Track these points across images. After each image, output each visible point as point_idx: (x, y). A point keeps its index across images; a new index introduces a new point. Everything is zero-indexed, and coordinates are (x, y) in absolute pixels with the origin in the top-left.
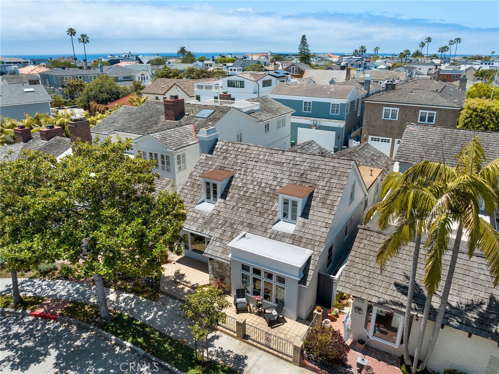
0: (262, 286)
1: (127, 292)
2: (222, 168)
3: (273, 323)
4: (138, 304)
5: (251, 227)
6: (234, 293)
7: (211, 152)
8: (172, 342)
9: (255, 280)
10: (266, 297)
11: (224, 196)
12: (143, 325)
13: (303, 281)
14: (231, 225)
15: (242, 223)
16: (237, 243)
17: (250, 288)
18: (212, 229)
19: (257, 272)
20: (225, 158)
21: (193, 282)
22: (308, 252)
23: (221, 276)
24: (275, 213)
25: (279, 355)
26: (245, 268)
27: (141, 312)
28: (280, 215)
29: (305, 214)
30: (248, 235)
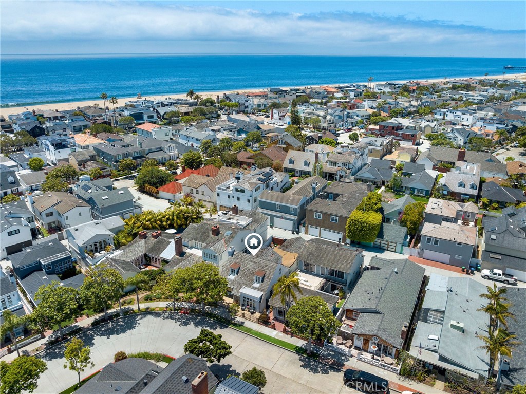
0: (249, 303)
1: (207, 305)
2: (236, 263)
3: (252, 313)
4: (212, 309)
5: (246, 285)
6: (241, 305)
7: (232, 256)
8: (224, 319)
9: (247, 301)
10: (251, 306)
11: (237, 274)
12: (215, 315)
13: (260, 302)
14: (240, 284)
15: (243, 283)
16: (242, 290)
17: (246, 304)
18: (234, 285)
19: (248, 299)
20: (238, 259)
21: (228, 302)
22: (262, 293)
23: (237, 300)
24: (253, 280)
25: (253, 321)
26: (244, 298)
27: (213, 311)
28: (255, 281)
29: (262, 281)
30: (245, 287)
